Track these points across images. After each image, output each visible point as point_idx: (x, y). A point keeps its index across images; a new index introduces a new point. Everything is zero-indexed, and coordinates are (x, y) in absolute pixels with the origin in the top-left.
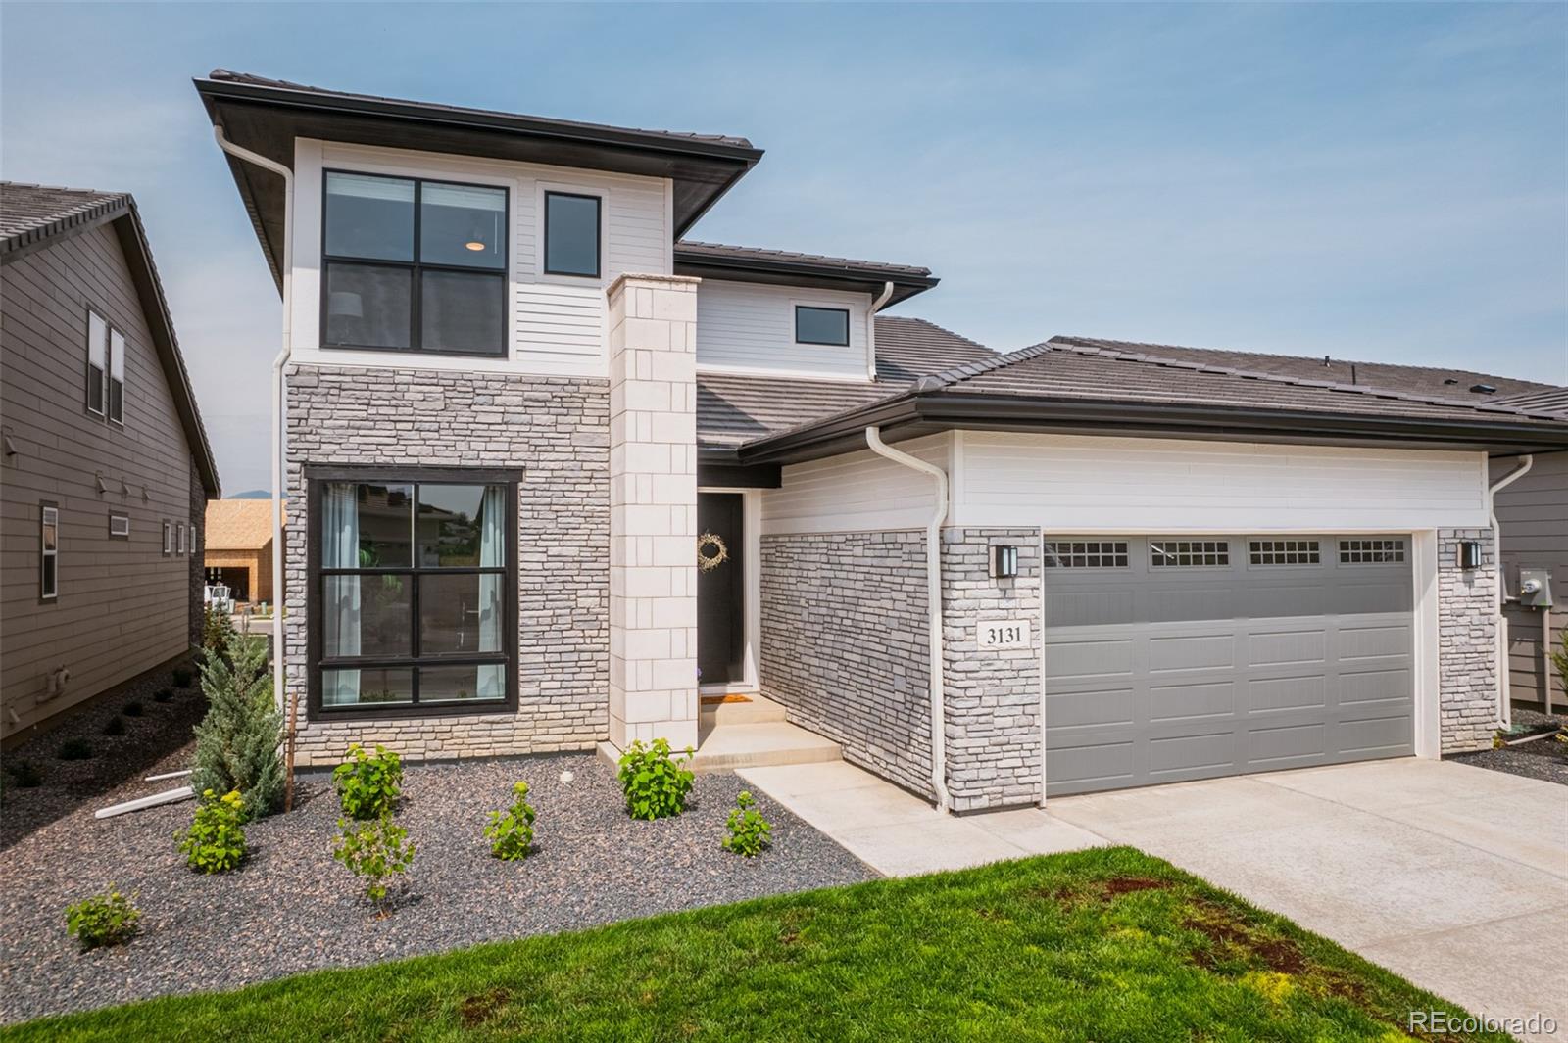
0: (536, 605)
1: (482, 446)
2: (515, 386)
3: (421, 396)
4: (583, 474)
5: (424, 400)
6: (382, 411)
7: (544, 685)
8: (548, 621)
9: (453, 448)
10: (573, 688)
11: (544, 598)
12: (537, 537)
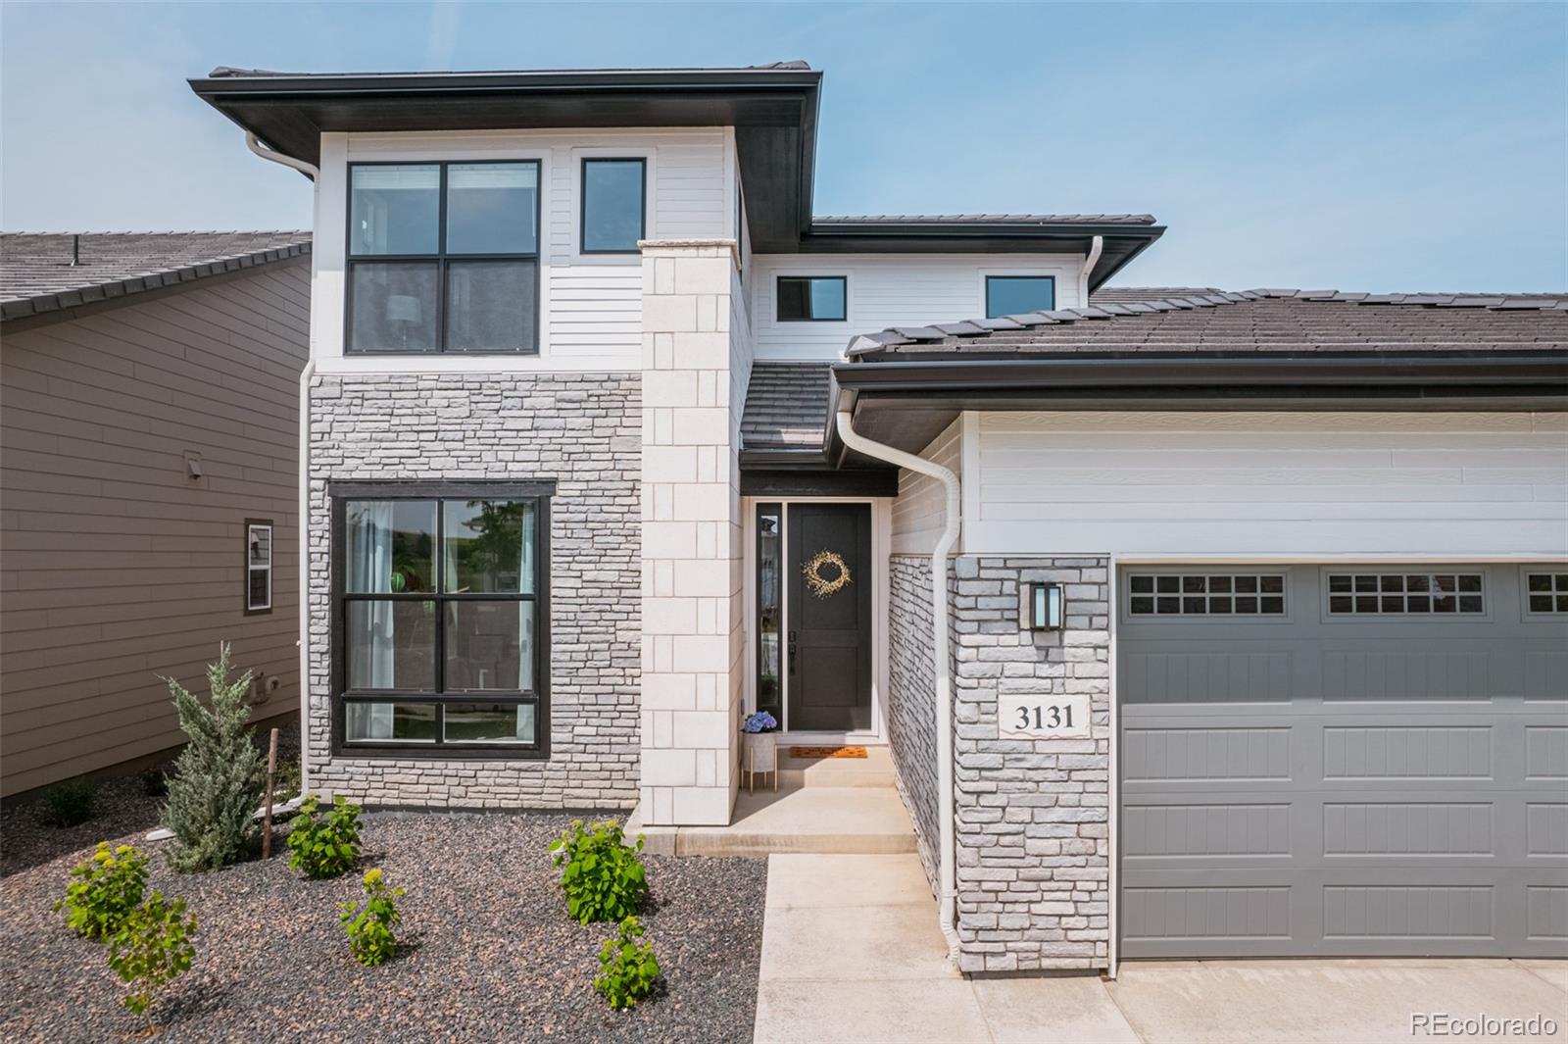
0: (569, 638)
1: (509, 456)
2: (547, 386)
3: (445, 403)
4: (622, 485)
5: (448, 406)
6: (405, 420)
7: (577, 731)
8: (582, 656)
9: (479, 459)
10: (611, 735)
11: (578, 630)
12: (571, 559)
